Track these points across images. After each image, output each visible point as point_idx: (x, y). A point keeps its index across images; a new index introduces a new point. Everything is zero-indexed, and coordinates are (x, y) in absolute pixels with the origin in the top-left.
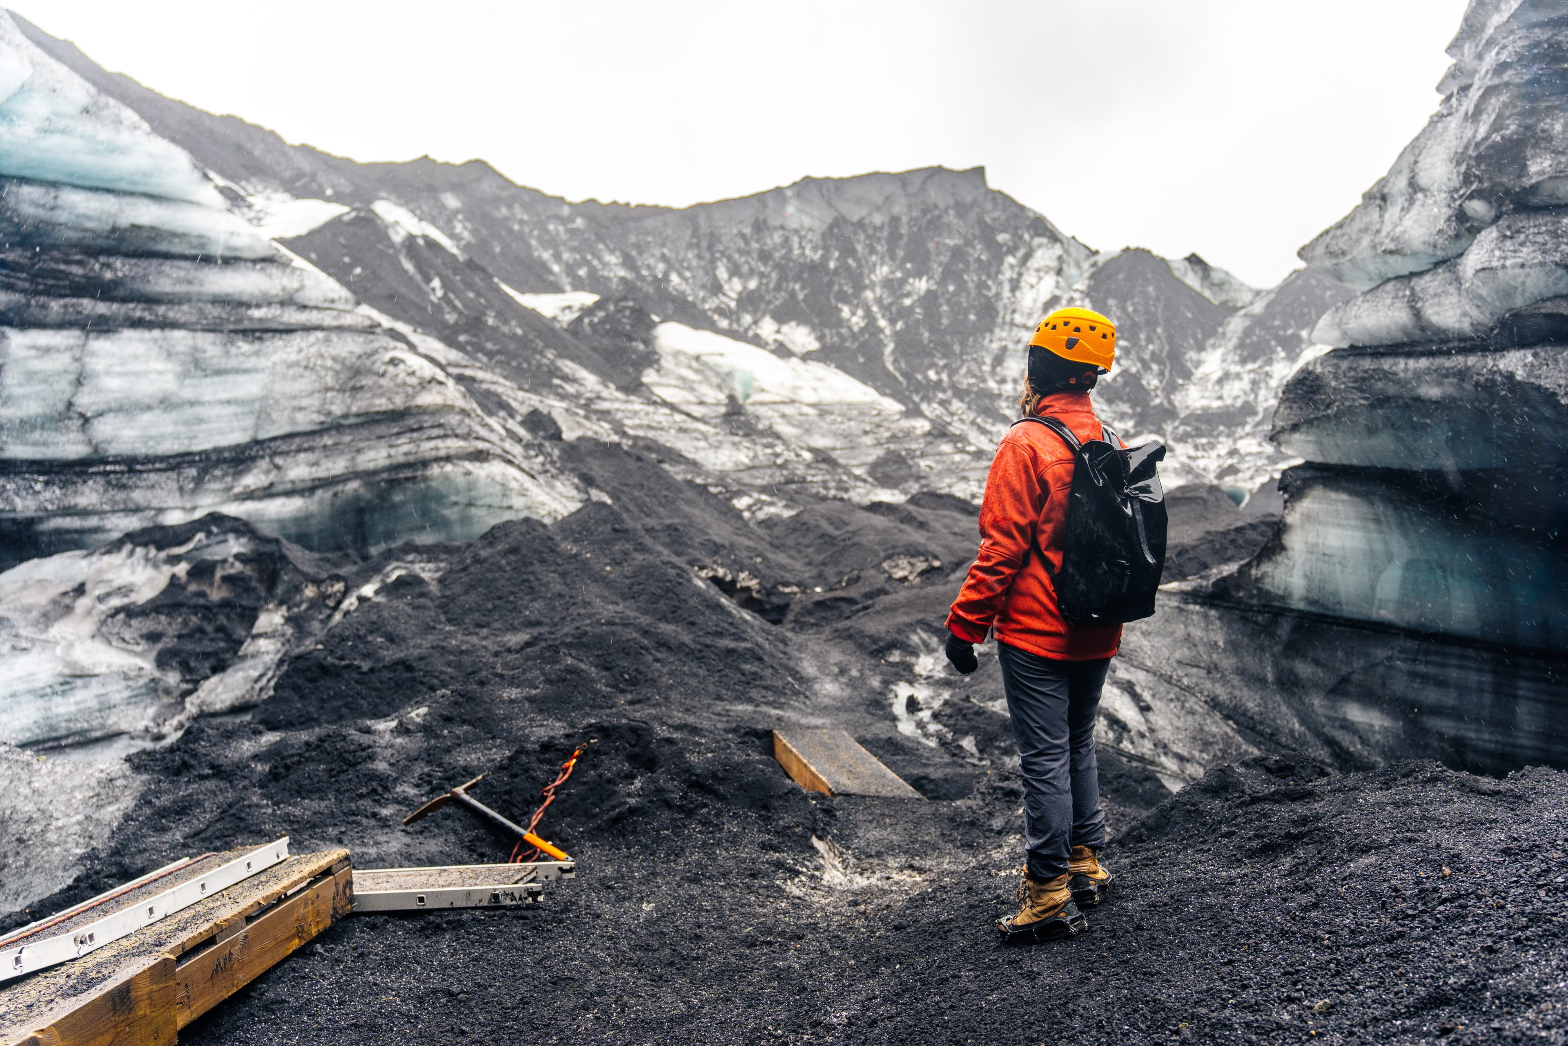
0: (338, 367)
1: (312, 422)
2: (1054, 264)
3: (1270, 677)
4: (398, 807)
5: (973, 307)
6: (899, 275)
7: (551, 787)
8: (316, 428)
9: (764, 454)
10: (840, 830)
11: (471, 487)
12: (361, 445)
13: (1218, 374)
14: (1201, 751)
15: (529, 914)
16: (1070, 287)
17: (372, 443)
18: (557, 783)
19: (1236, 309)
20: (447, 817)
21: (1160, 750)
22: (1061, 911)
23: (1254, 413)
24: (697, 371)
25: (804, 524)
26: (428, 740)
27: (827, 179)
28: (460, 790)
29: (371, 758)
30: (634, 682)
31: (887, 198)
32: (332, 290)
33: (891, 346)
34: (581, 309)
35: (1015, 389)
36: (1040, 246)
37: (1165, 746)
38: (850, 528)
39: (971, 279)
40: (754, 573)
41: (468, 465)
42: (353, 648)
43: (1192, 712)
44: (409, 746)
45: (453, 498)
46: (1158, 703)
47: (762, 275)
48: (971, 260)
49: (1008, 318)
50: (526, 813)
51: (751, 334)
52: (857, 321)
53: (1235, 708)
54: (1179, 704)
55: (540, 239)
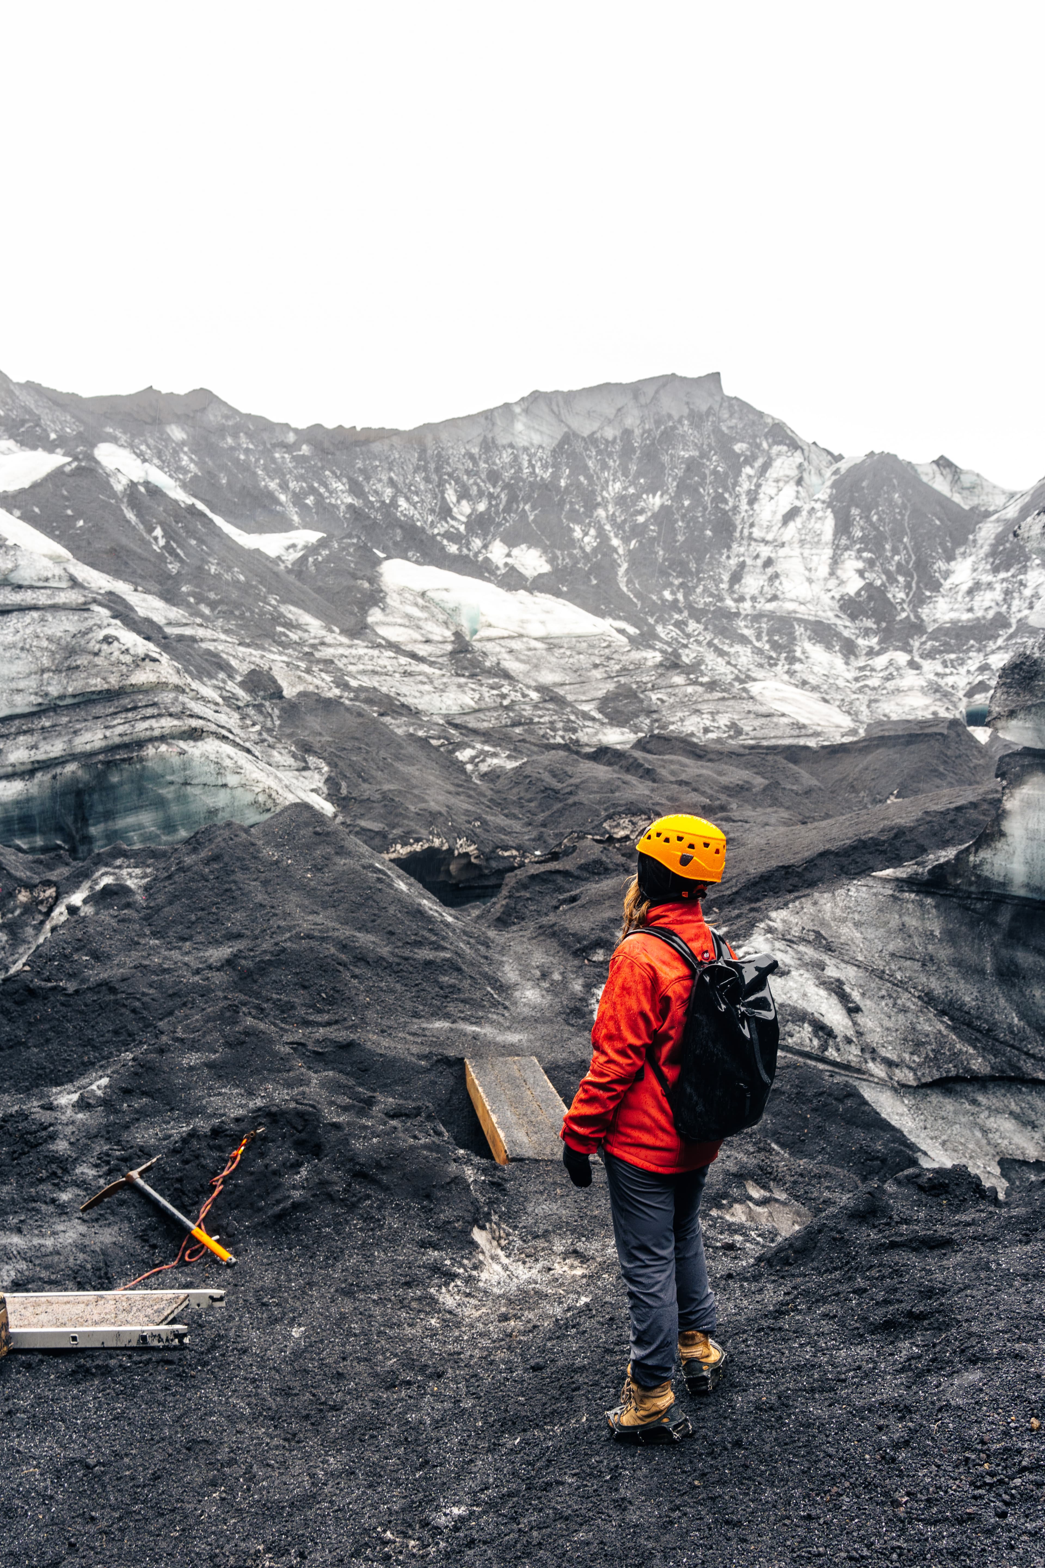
0: (53, 647)
1: (30, 704)
2: (794, 473)
3: (989, 968)
4: (77, 1191)
5: (710, 521)
6: (631, 490)
7: (219, 1179)
8: (35, 709)
9: (489, 697)
10: (508, 1207)
11: (185, 767)
12: (78, 726)
13: (970, 584)
14: (912, 1054)
15: (175, 1356)
16: (811, 496)
17: (88, 724)
18: (225, 1173)
19: (987, 514)
20: (122, 1203)
21: (868, 1056)
22: (664, 1416)
23: (1007, 625)
24: (423, 608)
25: (527, 777)
26: (107, 1116)
27: (556, 392)
28: (135, 1174)
29: (52, 1137)
30: (331, 1001)
31: (619, 410)
32: (45, 568)
33: (625, 566)
34: (305, 547)
35: (754, 607)
36: (779, 454)
37: (873, 1051)
38: (572, 781)
39: (707, 492)
40: (472, 838)
41: (182, 744)
42: (60, 968)
43: (904, 1010)
44: (90, 1122)
45: (169, 778)
46: (868, 1002)
47: (491, 496)
48: (707, 472)
49: (746, 532)
50: (195, 1204)
51: (481, 558)
52: (590, 541)
53: (951, 1003)
54: (891, 1002)
55: (265, 469)
